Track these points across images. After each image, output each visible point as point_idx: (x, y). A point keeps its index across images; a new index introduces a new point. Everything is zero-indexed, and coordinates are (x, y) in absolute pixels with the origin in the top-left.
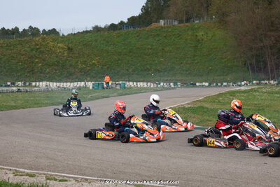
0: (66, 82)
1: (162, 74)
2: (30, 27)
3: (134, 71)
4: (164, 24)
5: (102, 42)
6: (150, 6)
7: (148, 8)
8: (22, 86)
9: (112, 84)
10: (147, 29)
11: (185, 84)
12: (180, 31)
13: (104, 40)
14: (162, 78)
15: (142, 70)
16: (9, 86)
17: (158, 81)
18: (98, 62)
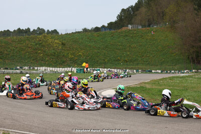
0: (59, 67)
1: (128, 63)
2: (38, 28)
3: (109, 61)
4: (132, 28)
5: (87, 40)
6: (123, 15)
7: (122, 16)
8: (27, 70)
9: (90, 70)
10: (119, 31)
11: (144, 71)
12: (142, 33)
13: (88, 38)
14: (128, 67)
15: (114, 61)
16: (18, 69)
17: (125, 68)
18: (83, 54)
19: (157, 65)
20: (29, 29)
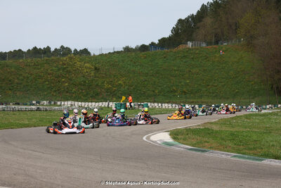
0: (91, 102)
1: (188, 95)
2: (62, 47)
3: (160, 92)
4: (192, 46)
5: (129, 63)
6: (180, 27)
7: (178, 29)
8: (46, 105)
9: (134, 105)
10: (174, 50)
12: (208, 53)
13: (131, 61)
14: (188, 100)
15: (168, 92)
16: (33, 105)
17: (183, 102)
18: (124, 83)
19: (228, 98)
20: (48, 48)
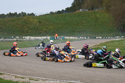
0: (38, 37)
1: (81, 33)
2: (22, 12)
3: (68, 32)
4: (82, 11)
5: (54, 19)
6: (75, 3)
8: (18, 38)
10: (74, 13)
11: (91, 38)
12: (89, 14)
14: (81, 35)
15: (72, 31)
17: (79, 36)
18: (52, 28)
19: (99, 34)
20: (16, 13)
